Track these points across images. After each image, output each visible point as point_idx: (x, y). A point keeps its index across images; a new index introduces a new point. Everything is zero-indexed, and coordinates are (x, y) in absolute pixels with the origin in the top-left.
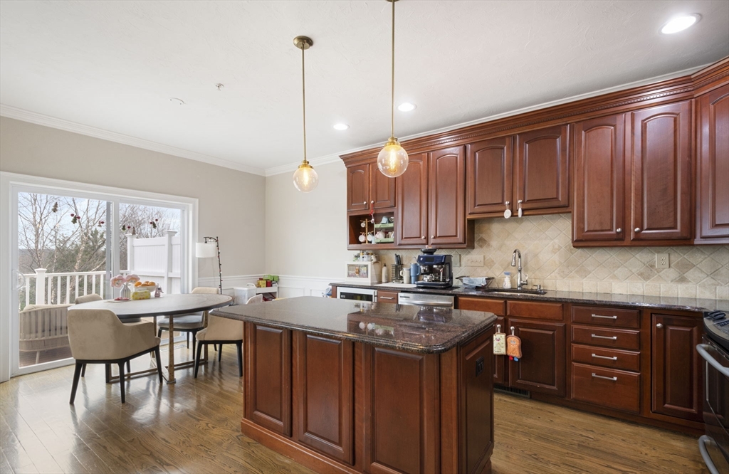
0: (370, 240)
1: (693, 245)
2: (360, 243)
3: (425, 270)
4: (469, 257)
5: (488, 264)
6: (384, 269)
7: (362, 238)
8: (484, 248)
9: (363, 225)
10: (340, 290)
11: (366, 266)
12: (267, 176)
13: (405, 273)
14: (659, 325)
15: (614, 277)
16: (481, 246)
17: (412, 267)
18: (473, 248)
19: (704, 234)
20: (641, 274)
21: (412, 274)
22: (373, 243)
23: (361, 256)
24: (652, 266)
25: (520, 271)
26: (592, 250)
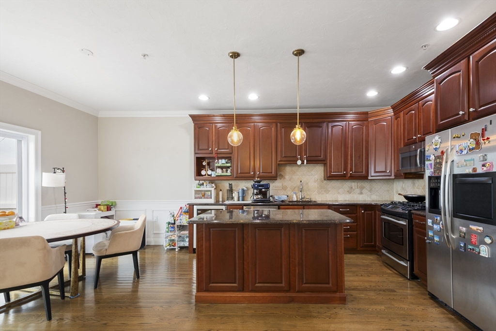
0: (209, 174)
1: (368, 179)
2: (203, 176)
3: (257, 192)
4: (274, 184)
5: (284, 188)
6: (221, 193)
7: (203, 172)
8: (282, 179)
9: (204, 163)
10: (195, 208)
11: (211, 191)
12: (99, 116)
13: (235, 195)
14: (363, 211)
15: (339, 193)
16: (281, 179)
17: (240, 191)
18: (276, 180)
19: (372, 175)
20: (348, 191)
21: (240, 195)
22: (212, 176)
23: (205, 184)
24: (352, 188)
25: (301, 191)
26: (331, 181)
